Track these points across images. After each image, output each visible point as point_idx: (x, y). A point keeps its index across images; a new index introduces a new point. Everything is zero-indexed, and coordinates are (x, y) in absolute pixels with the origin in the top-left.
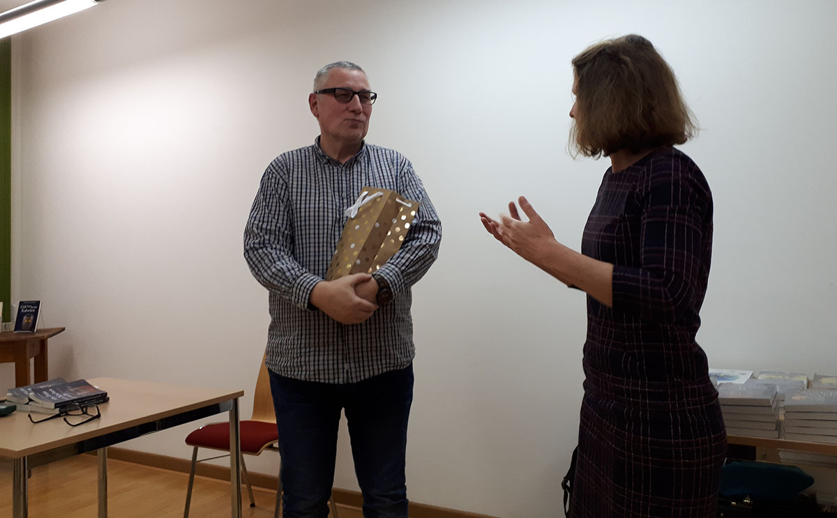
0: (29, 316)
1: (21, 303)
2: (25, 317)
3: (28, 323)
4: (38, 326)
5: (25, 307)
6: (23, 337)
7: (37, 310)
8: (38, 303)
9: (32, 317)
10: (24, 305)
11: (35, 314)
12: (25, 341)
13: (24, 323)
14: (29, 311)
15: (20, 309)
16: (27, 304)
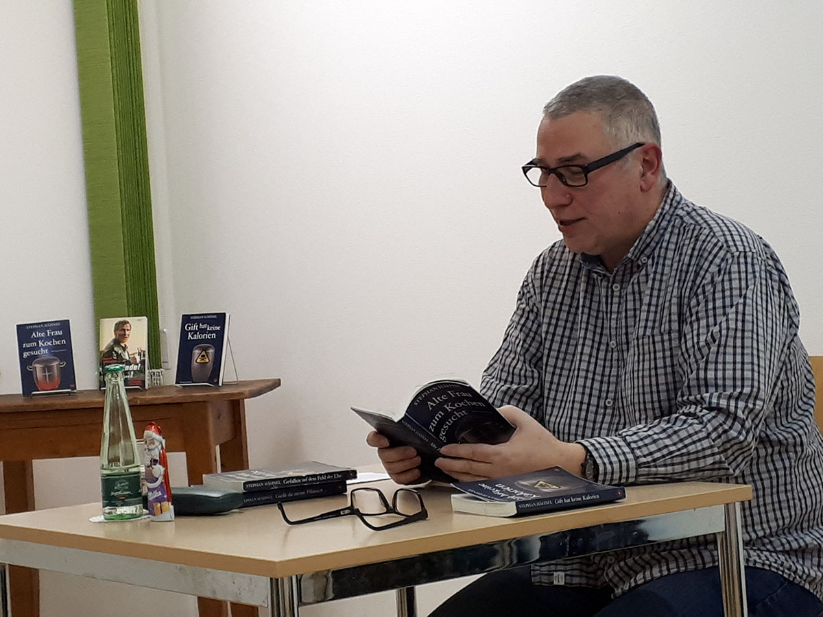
0: (205, 349)
1: (187, 319)
2: (197, 352)
3: (203, 365)
4: (225, 375)
5: (195, 327)
6: (199, 394)
7: (221, 334)
8: (220, 319)
9: (211, 351)
10: (193, 322)
11: (218, 343)
12: (203, 403)
13: (194, 364)
14: (203, 336)
15: (184, 334)
16: (198, 322)
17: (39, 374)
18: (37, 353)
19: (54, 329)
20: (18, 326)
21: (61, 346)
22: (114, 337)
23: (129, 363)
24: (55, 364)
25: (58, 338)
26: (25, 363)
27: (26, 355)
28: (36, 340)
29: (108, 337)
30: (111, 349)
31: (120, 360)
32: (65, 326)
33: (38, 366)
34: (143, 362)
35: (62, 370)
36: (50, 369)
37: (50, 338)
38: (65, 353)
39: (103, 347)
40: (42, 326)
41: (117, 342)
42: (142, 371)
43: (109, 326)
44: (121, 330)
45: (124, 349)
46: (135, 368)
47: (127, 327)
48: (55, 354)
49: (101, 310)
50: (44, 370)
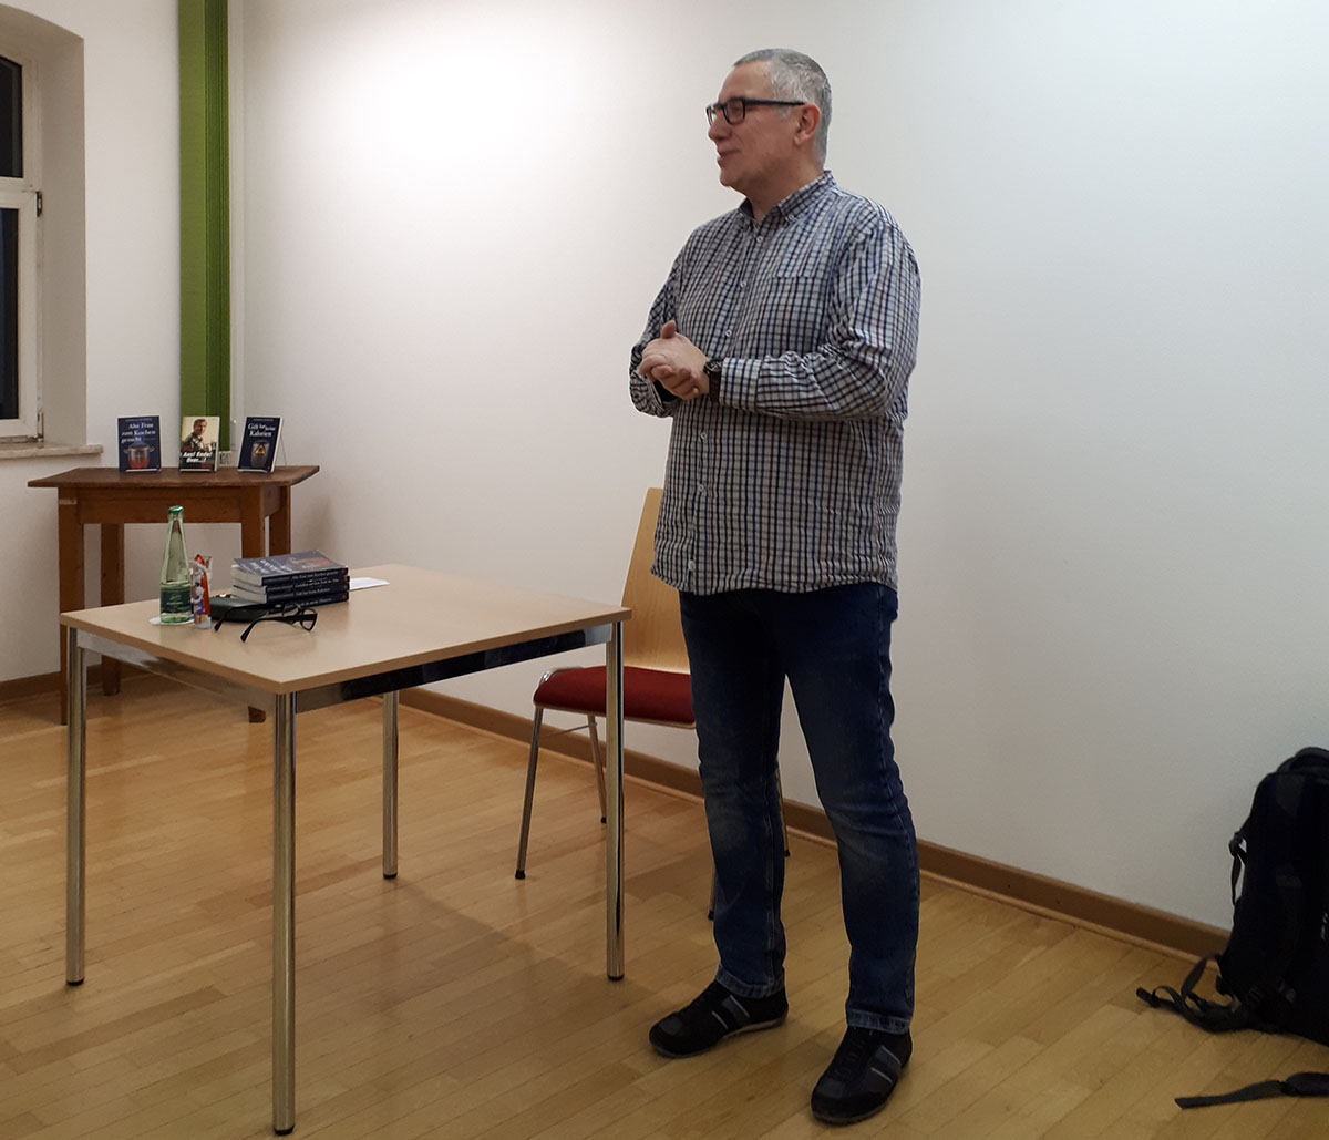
0: (262, 444)
1: (250, 420)
2: (256, 446)
3: (260, 455)
4: (277, 462)
5: (256, 427)
6: (254, 480)
7: (275, 434)
8: (276, 422)
9: (267, 446)
10: (255, 423)
11: (273, 440)
12: (256, 488)
13: (254, 455)
14: (262, 434)
15: (247, 431)
16: (259, 423)
17: (133, 456)
18: (132, 440)
19: (147, 422)
20: (119, 419)
21: (152, 436)
22: (192, 431)
23: (203, 451)
24: (146, 449)
25: (149, 429)
26: (122, 447)
27: (123, 441)
28: (133, 430)
29: (189, 430)
30: (190, 440)
31: (196, 449)
32: (155, 420)
33: (133, 450)
34: (214, 451)
35: (150, 454)
36: (142, 452)
37: (143, 430)
38: (154, 441)
39: (184, 438)
40: (137, 420)
41: (195, 435)
42: (213, 457)
43: (190, 422)
44: (199, 426)
45: (200, 440)
46: (208, 455)
47: (204, 423)
48: (146, 442)
49: (185, 410)
50: (136, 453)
